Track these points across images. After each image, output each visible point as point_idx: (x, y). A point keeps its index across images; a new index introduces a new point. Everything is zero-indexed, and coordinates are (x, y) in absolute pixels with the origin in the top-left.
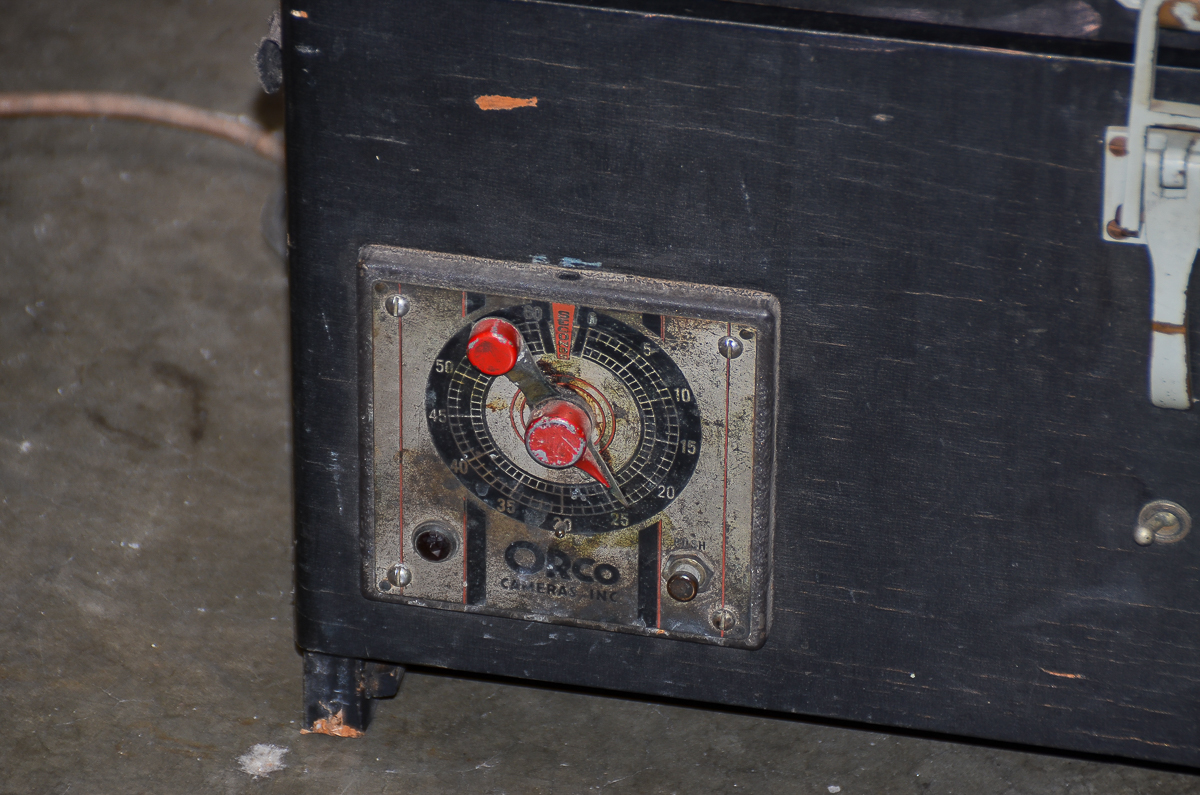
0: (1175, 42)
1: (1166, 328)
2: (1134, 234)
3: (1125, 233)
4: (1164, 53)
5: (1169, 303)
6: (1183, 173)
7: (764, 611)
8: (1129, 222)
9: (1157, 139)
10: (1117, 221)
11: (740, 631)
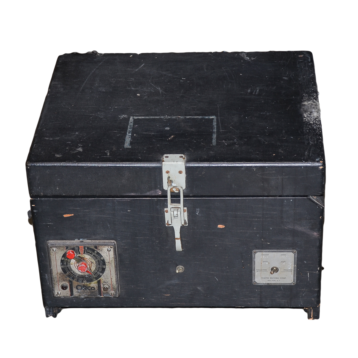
0: (173, 194)
1: (177, 239)
2: (171, 225)
3: (169, 225)
4: (172, 196)
5: (177, 235)
6: (177, 214)
7: (119, 291)
8: (170, 223)
9: (172, 209)
10: (168, 223)
11: (115, 295)
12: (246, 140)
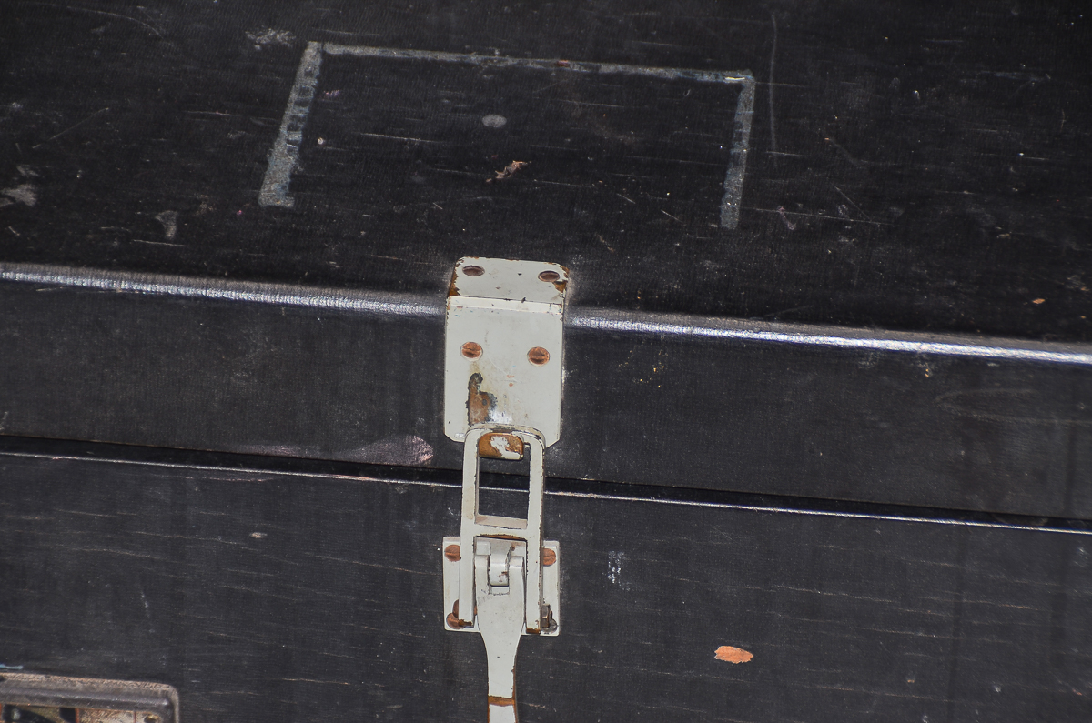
0: (494, 467)
1: (500, 701)
2: (469, 624)
3: (462, 624)
4: (485, 477)
5: (501, 680)
6: (506, 574)
8: (465, 615)
9: (483, 546)
10: (455, 614)
12: (897, 211)
